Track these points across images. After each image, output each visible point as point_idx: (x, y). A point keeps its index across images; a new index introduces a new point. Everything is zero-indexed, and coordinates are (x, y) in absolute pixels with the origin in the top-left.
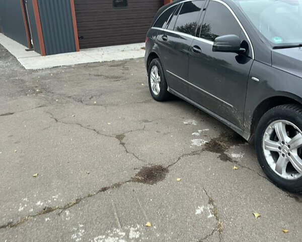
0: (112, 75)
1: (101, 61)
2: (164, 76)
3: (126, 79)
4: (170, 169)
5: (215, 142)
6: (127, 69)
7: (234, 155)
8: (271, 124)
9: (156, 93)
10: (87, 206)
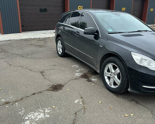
0: (39, 44)
1: (33, 38)
2: (64, 45)
3: (45, 47)
4: (64, 85)
5: (85, 74)
6: (46, 42)
7: (93, 80)
8: (107, 65)
9: (60, 53)
10: (26, 101)
